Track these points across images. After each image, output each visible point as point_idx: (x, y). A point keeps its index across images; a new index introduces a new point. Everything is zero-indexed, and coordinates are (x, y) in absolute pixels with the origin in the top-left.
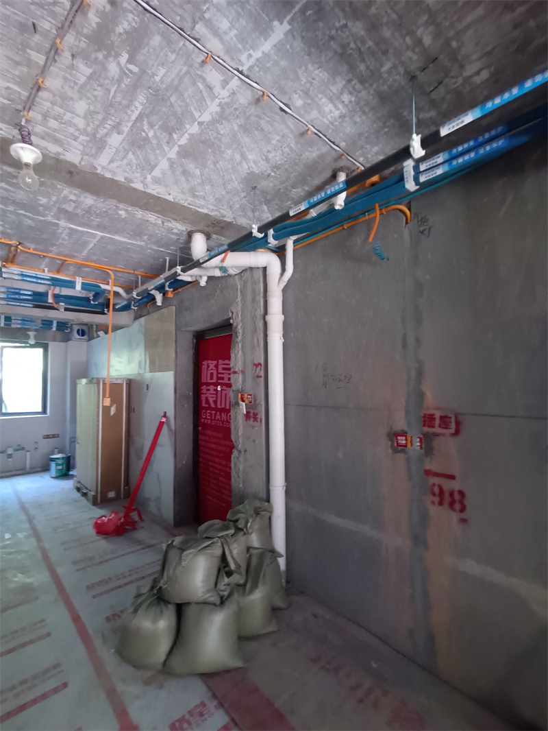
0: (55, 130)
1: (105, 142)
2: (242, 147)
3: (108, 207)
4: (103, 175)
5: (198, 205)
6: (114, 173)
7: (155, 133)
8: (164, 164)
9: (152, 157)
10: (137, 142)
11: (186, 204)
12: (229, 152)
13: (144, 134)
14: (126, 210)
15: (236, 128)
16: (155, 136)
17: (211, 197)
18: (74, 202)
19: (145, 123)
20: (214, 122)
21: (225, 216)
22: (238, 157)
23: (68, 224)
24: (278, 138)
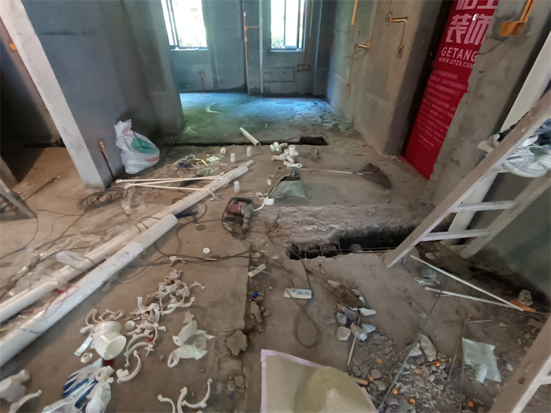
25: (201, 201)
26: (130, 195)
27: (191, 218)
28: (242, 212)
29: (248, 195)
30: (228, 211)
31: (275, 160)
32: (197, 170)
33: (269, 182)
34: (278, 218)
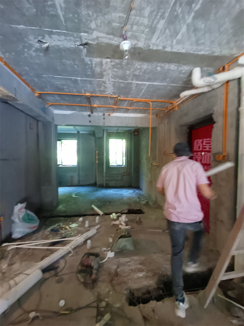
1: (156, 28)
3: (153, 67)
4: (153, 49)
5: (199, 50)
6: (158, 45)
7: (182, 9)
8: (184, 29)
9: (178, 27)
10: (173, 20)
11: (192, 52)
13: (176, 13)
17: (208, 41)
18: (139, 69)
19: (177, 5)
23: (136, 82)
25: (63, 257)
26: (10, 256)
27: (53, 272)
28: (92, 264)
29: (96, 251)
30: (82, 264)
31: (114, 225)
32: (63, 234)
33: (111, 240)
34: (118, 267)
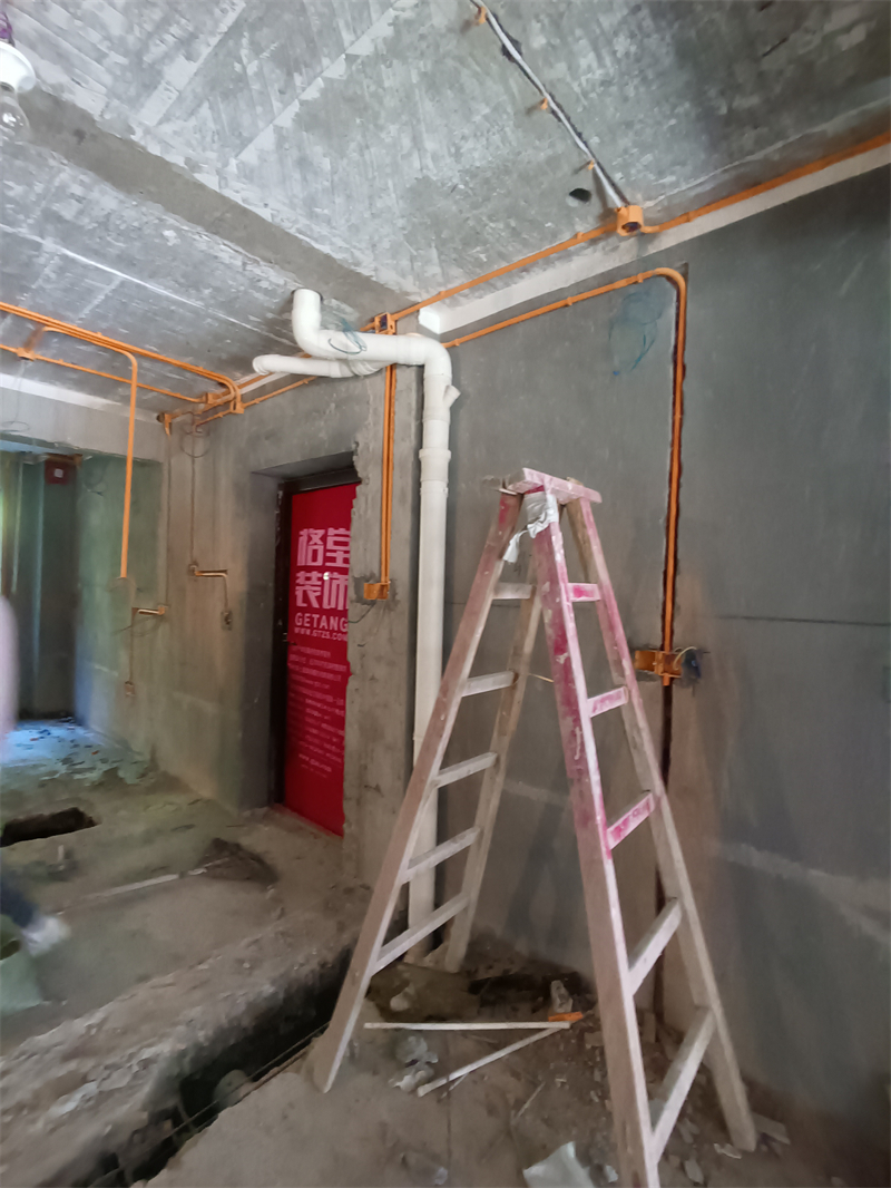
0: (61, 32)
1: (160, 73)
2: (418, 121)
3: (145, 219)
4: (144, 148)
5: (316, 236)
6: (166, 145)
7: (261, 68)
8: (266, 139)
9: (246, 120)
10: (223, 84)
11: (292, 231)
12: (393, 128)
13: (238, 67)
14: (177, 230)
15: (415, 78)
16: (259, 74)
17: (343, 221)
18: (79, 199)
19: (245, 41)
20: (378, 58)
21: (358, 264)
22: (406, 142)
23: (58, 247)
24: (486, 111)
